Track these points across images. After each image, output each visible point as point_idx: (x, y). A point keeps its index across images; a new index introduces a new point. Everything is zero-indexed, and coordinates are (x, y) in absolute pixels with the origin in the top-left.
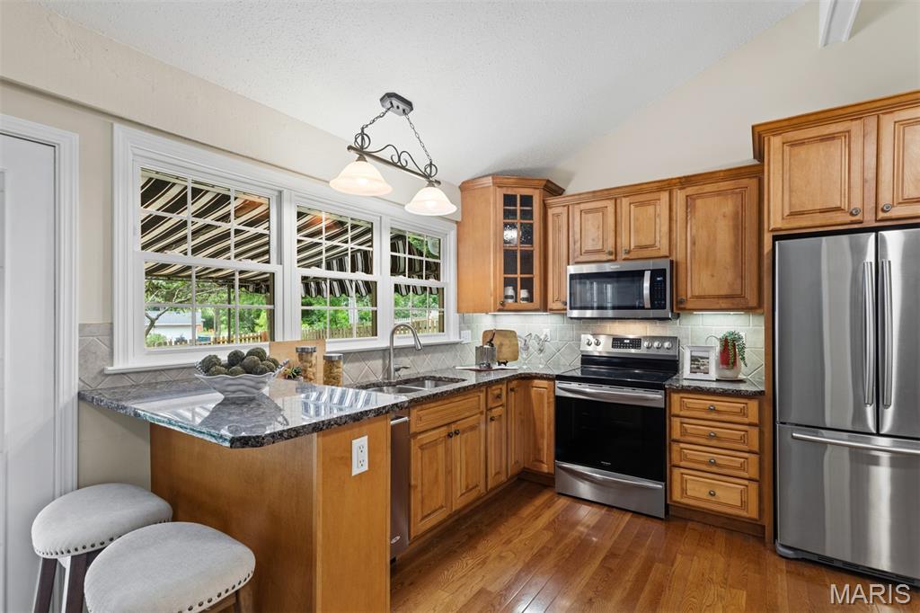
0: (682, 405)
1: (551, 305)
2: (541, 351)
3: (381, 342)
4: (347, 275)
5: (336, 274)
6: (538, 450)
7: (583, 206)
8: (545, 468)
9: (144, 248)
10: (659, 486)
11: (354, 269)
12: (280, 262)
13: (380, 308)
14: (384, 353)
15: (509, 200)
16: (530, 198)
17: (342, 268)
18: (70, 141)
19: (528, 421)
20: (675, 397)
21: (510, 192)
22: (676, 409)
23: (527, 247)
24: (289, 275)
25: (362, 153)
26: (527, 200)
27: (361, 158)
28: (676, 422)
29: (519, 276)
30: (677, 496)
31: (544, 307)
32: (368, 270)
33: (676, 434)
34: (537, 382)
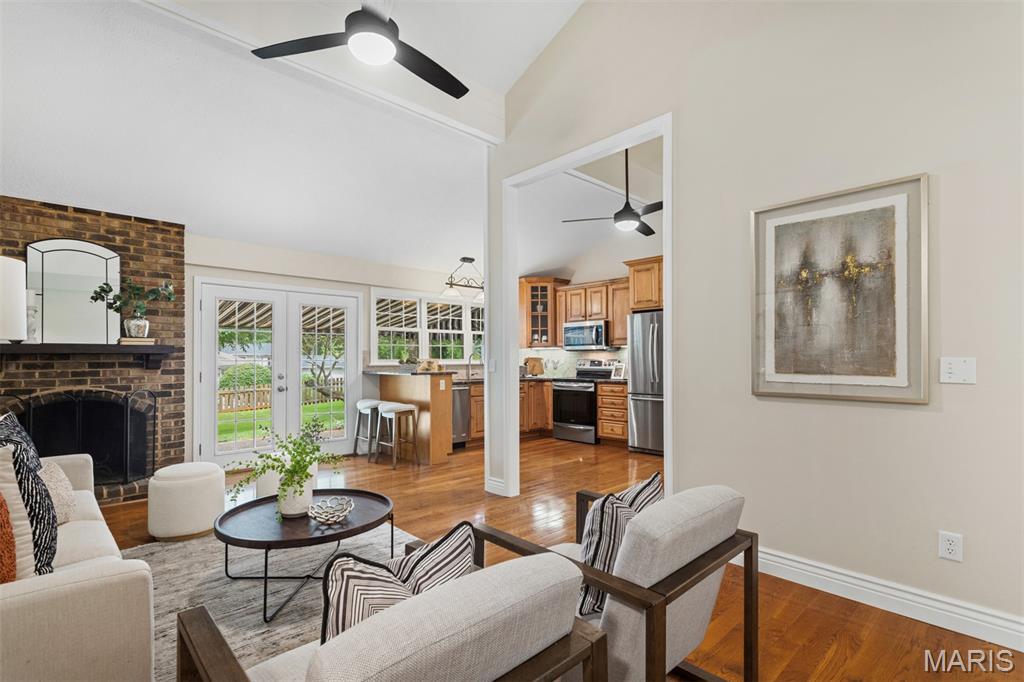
0: (602, 390)
1: (559, 344)
2: (555, 369)
3: (465, 361)
4: (450, 331)
5: (445, 331)
6: (547, 418)
7: (572, 292)
8: (550, 427)
9: (378, 325)
10: (592, 428)
11: (453, 328)
12: (421, 326)
13: (465, 346)
14: (467, 366)
15: (534, 289)
16: (546, 287)
17: (447, 328)
18: (360, 295)
19: (541, 404)
20: (599, 386)
21: (534, 285)
22: (599, 392)
23: (544, 313)
24: (424, 333)
25: (451, 285)
26: (544, 289)
27: (451, 287)
28: (600, 398)
29: (540, 328)
30: (600, 434)
31: (555, 344)
32: (460, 328)
33: (599, 404)
34: (546, 383)
